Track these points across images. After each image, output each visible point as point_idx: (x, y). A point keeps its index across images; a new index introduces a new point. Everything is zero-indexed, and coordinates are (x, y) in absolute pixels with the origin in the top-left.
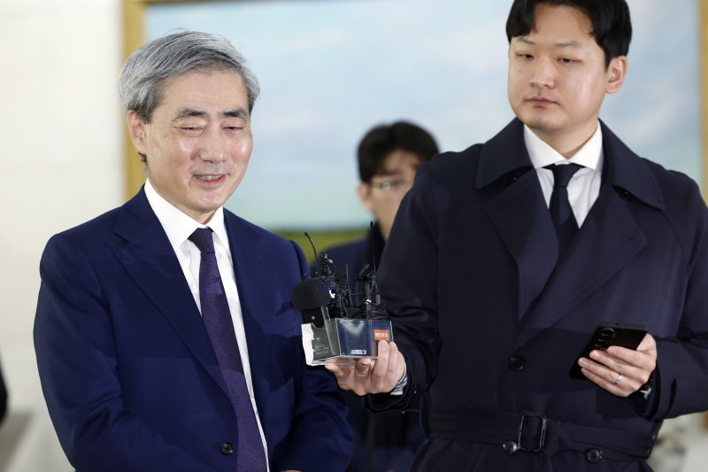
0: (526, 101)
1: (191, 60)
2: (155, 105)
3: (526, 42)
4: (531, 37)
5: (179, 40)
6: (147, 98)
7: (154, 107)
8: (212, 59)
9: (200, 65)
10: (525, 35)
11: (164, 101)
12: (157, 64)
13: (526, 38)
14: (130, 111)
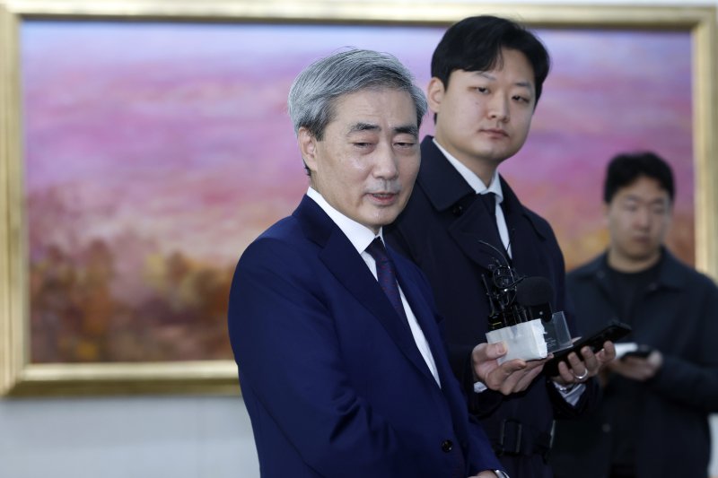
0: (482, 130)
1: (364, 77)
2: (327, 122)
3: (486, 77)
4: (492, 74)
5: (350, 57)
6: (319, 115)
7: (326, 124)
8: (384, 76)
9: (373, 83)
10: (485, 70)
11: (337, 117)
12: (329, 81)
13: (486, 73)
14: (301, 128)
